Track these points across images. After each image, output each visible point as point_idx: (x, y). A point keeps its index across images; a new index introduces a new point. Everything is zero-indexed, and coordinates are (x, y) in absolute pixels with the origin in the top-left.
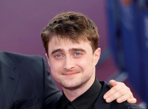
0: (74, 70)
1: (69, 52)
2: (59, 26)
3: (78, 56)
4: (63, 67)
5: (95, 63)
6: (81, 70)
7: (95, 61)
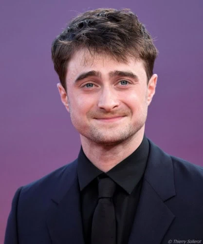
0: (116, 110)
1: (110, 79)
2: (90, 30)
3: (124, 86)
4: (97, 105)
5: (148, 100)
6: (129, 111)
7: (149, 98)
